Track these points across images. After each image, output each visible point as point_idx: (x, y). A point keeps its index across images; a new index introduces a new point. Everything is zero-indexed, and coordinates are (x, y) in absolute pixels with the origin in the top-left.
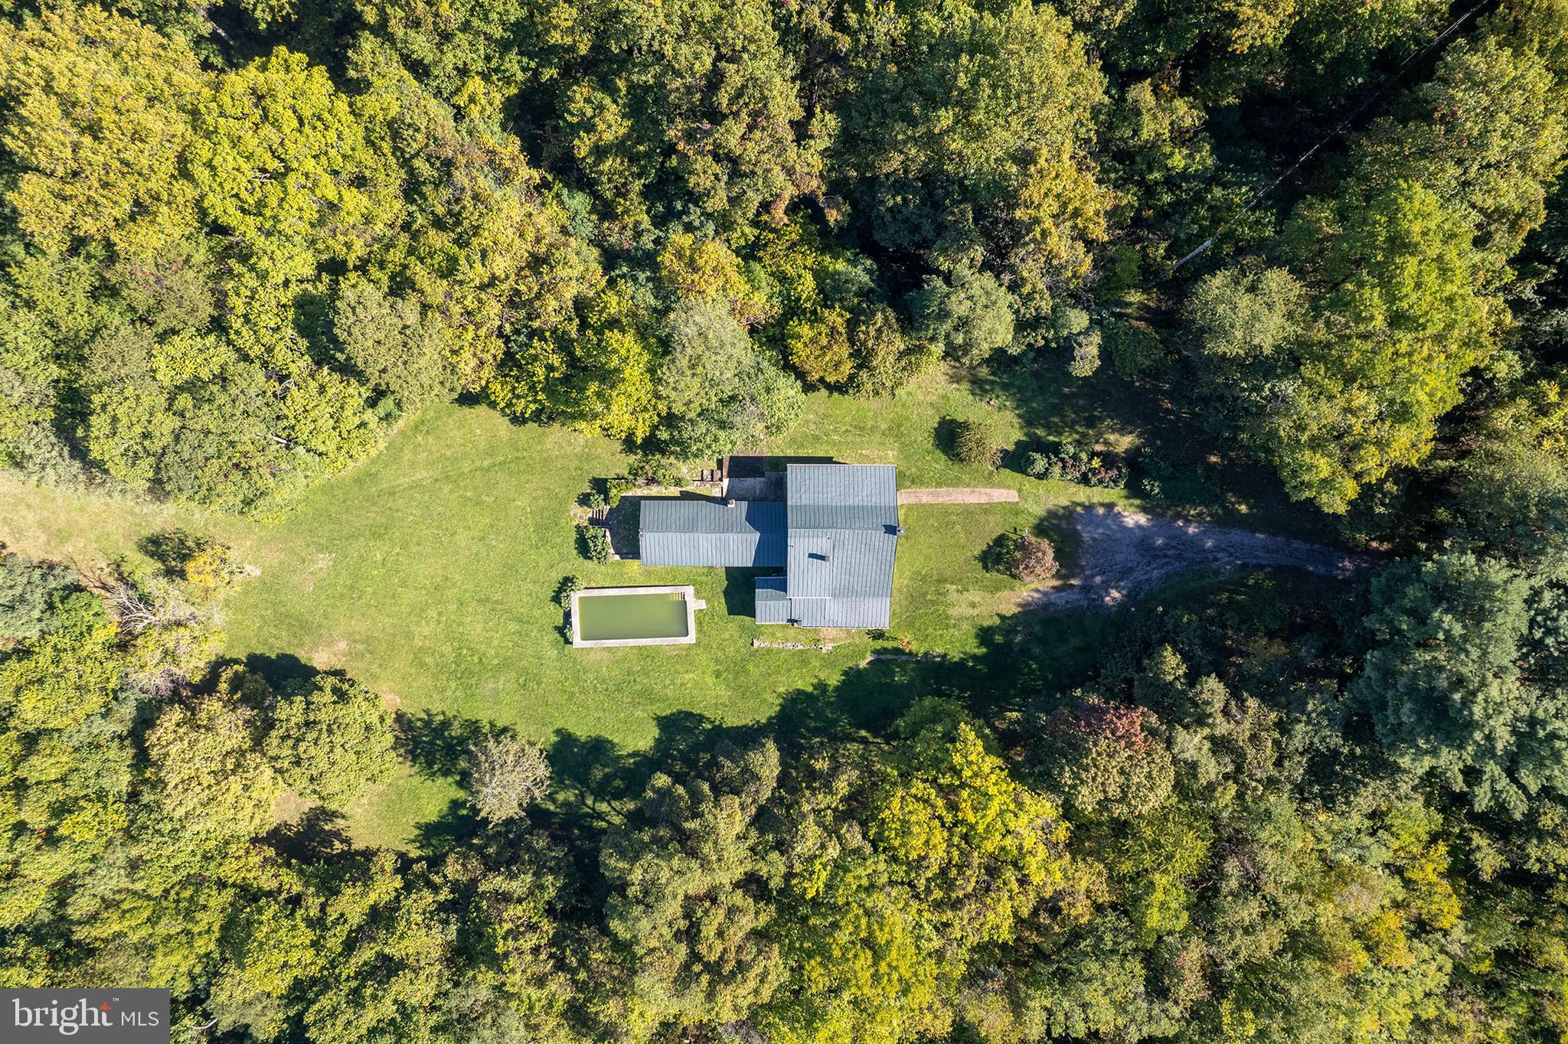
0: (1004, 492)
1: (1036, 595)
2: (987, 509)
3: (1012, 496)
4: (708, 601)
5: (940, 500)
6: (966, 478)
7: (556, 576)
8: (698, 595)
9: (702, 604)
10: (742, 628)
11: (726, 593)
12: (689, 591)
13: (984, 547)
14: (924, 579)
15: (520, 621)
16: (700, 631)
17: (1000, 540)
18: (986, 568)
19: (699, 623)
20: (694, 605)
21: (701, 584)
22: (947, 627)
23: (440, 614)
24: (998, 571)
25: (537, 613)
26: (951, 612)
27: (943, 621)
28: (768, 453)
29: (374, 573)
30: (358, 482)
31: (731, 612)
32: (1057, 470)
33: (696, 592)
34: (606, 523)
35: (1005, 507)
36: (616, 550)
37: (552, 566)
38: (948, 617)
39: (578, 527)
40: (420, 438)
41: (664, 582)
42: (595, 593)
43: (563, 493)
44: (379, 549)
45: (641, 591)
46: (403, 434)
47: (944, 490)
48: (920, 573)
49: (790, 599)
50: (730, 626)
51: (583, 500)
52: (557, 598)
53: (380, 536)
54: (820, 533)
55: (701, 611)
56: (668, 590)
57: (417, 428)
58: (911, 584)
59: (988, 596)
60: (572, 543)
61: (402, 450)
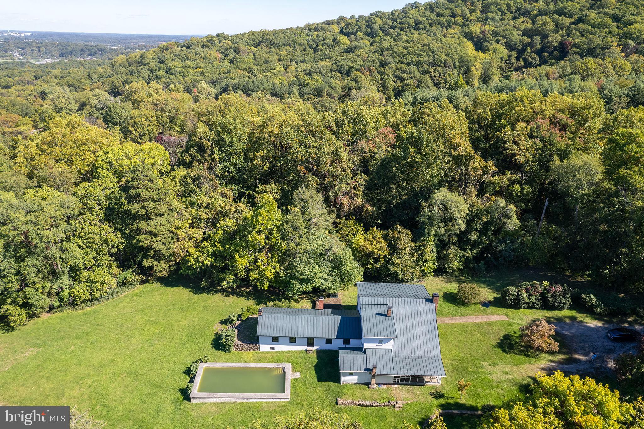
0: (498, 317)
1: (553, 364)
2: (490, 324)
3: (505, 319)
4: (302, 373)
5: (457, 322)
6: (471, 312)
7: (192, 359)
8: (294, 370)
9: (298, 375)
10: (329, 390)
11: (317, 367)
12: (288, 367)
13: (498, 341)
14: (462, 359)
15: (155, 386)
16: (294, 393)
17: (507, 337)
18: (504, 351)
19: (294, 387)
20: (290, 376)
21: (297, 364)
22: (492, 387)
23: (94, 381)
24: (515, 353)
25: (170, 380)
26: (490, 377)
27: (489, 384)
28: (343, 304)
29: (62, 357)
30: (85, 314)
31: (319, 379)
32: (524, 293)
33: (293, 368)
34: (236, 328)
35: (502, 323)
36: (239, 340)
37: (191, 354)
38: (490, 381)
39: (217, 334)
40: (135, 298)
41: (270, 362)
42: (218, 365)
43: (212, 319)
44: (75, 344)
45: (253, 365)
46: (126, 296)
47: (458, 317)
48: (458, 356)
49: (365, 352)
50: (318, 390)
51: (224, 322)
52: (188, 371)
53: (81, 338)
54: (381, 300)
55: (296, 379)
56: (272, 365)
57: (136, 294)
58: (454, 362)
59: (515, 368)
60: (210, 342)
61: (121, 302)
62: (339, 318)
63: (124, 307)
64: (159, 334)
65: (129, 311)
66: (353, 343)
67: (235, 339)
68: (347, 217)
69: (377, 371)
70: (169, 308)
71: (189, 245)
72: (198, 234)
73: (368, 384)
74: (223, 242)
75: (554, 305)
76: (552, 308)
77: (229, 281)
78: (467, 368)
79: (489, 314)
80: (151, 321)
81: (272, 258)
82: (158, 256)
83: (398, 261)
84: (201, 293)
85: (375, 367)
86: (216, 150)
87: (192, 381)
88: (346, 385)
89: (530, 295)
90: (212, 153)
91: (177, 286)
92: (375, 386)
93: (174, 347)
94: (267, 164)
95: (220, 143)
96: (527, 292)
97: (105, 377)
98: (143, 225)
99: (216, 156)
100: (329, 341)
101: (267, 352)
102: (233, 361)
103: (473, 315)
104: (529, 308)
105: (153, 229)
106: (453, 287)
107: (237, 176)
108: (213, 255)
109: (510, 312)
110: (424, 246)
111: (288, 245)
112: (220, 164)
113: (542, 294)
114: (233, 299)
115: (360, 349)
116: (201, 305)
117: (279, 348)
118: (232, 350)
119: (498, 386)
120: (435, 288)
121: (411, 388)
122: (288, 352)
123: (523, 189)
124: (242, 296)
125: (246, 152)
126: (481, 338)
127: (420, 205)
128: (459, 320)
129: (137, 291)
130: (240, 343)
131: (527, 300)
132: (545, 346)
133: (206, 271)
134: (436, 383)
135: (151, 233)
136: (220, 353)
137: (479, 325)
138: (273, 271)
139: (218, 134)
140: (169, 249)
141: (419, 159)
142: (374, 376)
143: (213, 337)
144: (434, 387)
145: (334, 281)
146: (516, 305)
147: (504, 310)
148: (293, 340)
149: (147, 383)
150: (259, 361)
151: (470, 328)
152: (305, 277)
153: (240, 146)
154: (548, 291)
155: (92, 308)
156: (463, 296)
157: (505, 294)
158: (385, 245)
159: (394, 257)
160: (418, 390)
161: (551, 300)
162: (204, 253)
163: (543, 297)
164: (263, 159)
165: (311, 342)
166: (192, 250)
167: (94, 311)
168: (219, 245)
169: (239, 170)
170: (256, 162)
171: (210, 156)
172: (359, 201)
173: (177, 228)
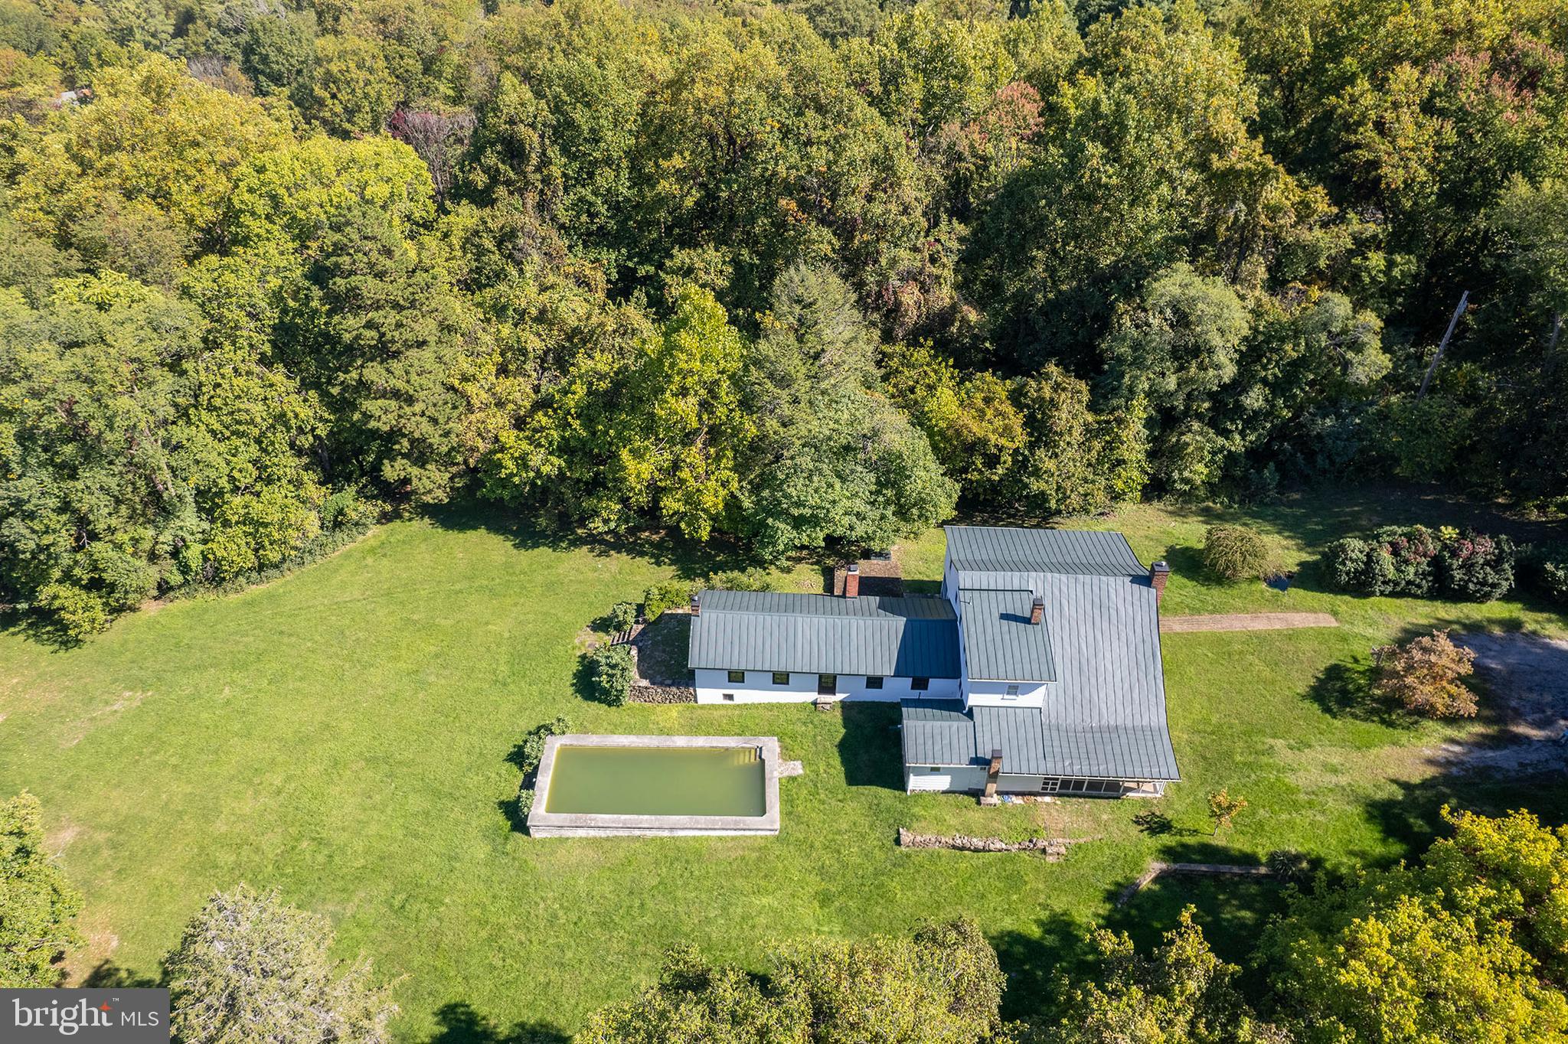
0: (1311, 617)
1: (1457, 749)
2: (1291, 636)
3: (1328, 622)
4: (807, 762)
5: (1205, 629)
6: (1238, 603)
7: (526, 723)
8: (787, 754)
9: (797, 768)
10: (875, 809)
11: (843, 747)
12: (771, 747)
13: (1312, 682)
14: (1217, 730)
15: (437, 794)
16: (788, 814)
17: (1335, 672)
18: (1327, 710)
19: (788, 799)
20: (778, 769)
21: (793, 737)
22: (1296, 806)
23: (289, 779)
24: (1355, 717)
25: (473, 780)
26: (1290, 779)
27: (1286, 798)
28: (904, 577)
29: (204, 715)
30: (250, 604)
31: (852, 779)
32: (1385, 556)
33: (784, 748)
34: (633, 643)
35: (1320, 634)
36: (643, 676)
37: (522, 710)
38: (1290, 790)
39: (584, 657)
40: (370, 561)
41: (722, 733)
42: (593, 741)
43: (568, 618)
44: (232, 683)
45: (680, 742)
46: (348, 556)
47: (1206, 617)
48: (1206, 721)
49: (970, 714)
50: (850, 806)
51: (602, 625)
52: (518, 757)
53: (244, 666)
54: (1015, 579)
55: (793, 779)
56: (731, 742)
57: (372, 551)
58: (1196, 738)
59: (1355, 755)
60: (568, 678)
61: (336, 571)
62: (902, 621)
63: (343, 586)
64: (437, 656)
65: (357, 595)
66: (938, 687)
67: (634, 673)
68: (913, 341)
69: (1004, 766)
70: (458, 587)
71: (498, 421)
72: (519, 390)
73: (977, 794)
74: (586, 415)
75: (1464, 588)
76: (1461, 596)
77: (607, 516)
78: (1229, 754)
79: (1287, 608)
80: (415, 622)
81: (718, 458)
82: (421, 454)
83: (1050, 465)
84: (536, 545)
85: (997, 756)
86: (553, 152)
87: (529, 783)
88: (920, 795)
89: (1401, 562)
90: (545, 162)
91: (475, 528)
92: (995, 799)
93: (478, 692)
94: (694, 192)
95: (563, 132)
96: (1395, 553)
97: (312, 770)
98: (374, 373)
99: (556, 171)
100: (875, 682)
101: (713, 707)
102: (630, 730)
103: (1245, 610)
104: (1393, 595)
105: (400, 385)
106: (1192, 532)
107: (612, 225)
108: (565, 449)
109: (1345, 603)
110: (1120, 421)
111: (760, 425)
112: (566, 190)
113: (1437, 562)
114: (619, 561)
115: (955, 705)
116: (539, 579)
117: (744, 696)
118: (627, 701)
119: (1310, 804)
120: (1142, 533)
121: (1088, 804)
122: (770, 707)
123: (1391, 264)
124: (642, 554)
125: (635, 157)
126: (1267, 673)
127: (1112, 308)
128: (1208, 625)
129: (373, 542)
130: (645, 683)
131: (1391, 573)
132: (1440, 703)
133: (544, 492)
134: (1151, 793)
135: (396, 394)
136: (595, 708)
137: (1261, 640)
138: (723, 492)
139: (557, 108)
140: (447, 434)
141: (1110, 176)
142: (994, 777)
143: (575, 667)
144: (1145, 802)
145: (883, 517)
146: (1361, 585)
147: (1327, 598)
148: (781, 679)
149: (419, 785)
150: (694, 729)
151: (1237, 647)
152: (807, 512)
153: (618, 141)
154: (1454, 554)
155: (263, 587)
156: (1222, 561)
157: (1331, 558)
158: (1016, 422)
159: (1041, 453)
160: (1104, 809)
161: (1458, 575)
162: (540, 445)
163: (1438, 568)
164: (681, 176)
165: (827, 684)
166: (509, 437)
167: (271, 597)
168: (576, 424)
169: (616, 208)
170: (664, 186)
171: (538, 169)
172: (944, 295)
173: (465, 379)
